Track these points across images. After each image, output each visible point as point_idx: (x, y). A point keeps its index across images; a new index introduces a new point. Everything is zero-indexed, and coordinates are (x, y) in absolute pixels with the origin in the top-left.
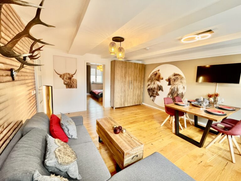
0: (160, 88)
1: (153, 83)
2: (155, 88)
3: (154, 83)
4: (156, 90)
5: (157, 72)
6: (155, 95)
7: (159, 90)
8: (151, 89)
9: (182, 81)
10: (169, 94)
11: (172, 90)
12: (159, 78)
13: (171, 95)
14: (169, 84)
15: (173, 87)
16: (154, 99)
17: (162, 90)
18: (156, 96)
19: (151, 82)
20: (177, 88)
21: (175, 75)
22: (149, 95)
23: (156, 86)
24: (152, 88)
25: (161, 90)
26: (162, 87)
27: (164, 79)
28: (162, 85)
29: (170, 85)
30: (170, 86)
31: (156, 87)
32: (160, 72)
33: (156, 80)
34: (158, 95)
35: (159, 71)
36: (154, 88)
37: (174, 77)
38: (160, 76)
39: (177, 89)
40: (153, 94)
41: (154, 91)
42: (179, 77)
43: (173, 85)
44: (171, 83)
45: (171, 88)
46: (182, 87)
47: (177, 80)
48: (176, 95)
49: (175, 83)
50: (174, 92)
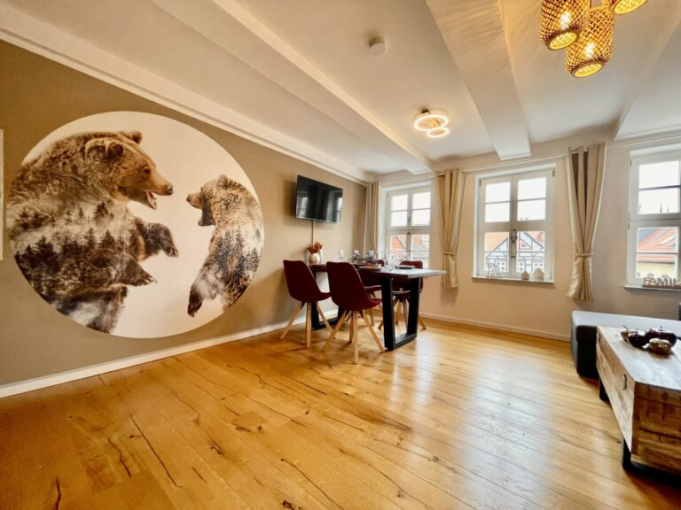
0: (156, 240)
1: (90, 211)
2: (108, 241)
3: (101, 211)
4: (127, 256)
5: (125, 145)
6: (116, 286)
7: (150, 250)
8: (72, 249)
9: (251, 210)
10: (207, 265)
11: (220, 245)
12: (142, 184)
13: (216, 266)
14: (206, 220)
15: (223, 234)
16: (113, 313)
17: (171, 250)
18: (124, 293)
19: (63, 197)
20: (238, 235)
21: (227, 184)
22: (49, 298)
23: (118, 227)
24: (83, 242)
25: (162, 253)
26: (167, 233)
27: (180, 195)
28: (165, 223)
29: (209, 224)
30: (211, 228)
31: (126, 236)
32: (142, 145)
33: (123, 190)
34: (143, 279)
35: (137, 139)
36: (98, 237)
37: (222, 194)
38: (148, 171)
39: (238, 239)
40: (100, 282)
41: (102, 262)
42: (240, 195)
43: (221, 224)
44: (214, 216)
45: (217, 236)
46: (252, 233)
47: (234, 204)
48: (236, 262)
49: (228, 217)
50: (227, 252)
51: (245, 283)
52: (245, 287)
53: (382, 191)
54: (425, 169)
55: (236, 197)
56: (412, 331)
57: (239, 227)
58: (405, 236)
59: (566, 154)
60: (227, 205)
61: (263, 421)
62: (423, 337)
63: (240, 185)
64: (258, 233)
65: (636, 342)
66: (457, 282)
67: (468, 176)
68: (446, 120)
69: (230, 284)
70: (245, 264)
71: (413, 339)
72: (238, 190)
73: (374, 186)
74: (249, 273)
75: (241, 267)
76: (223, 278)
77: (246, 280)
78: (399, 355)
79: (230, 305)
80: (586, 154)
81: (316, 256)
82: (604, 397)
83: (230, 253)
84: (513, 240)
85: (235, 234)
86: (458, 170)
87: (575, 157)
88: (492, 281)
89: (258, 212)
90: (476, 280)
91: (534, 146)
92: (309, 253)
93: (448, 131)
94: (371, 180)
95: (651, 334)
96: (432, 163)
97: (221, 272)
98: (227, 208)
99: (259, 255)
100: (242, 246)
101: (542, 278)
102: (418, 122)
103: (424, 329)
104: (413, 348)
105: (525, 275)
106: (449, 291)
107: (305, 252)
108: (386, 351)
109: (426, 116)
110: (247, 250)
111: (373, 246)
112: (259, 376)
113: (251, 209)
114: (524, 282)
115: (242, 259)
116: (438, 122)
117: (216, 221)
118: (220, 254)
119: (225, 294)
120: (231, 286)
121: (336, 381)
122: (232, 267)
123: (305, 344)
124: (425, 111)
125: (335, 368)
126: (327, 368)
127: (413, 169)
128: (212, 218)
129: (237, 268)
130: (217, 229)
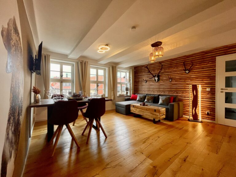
45: (13, 85)
46: (21, 80)
48: (18, 110)
55: (18, 45)
72: (19, 38)
74: (21, 118)
76: (14, 131)
83: (16, 102)
97: (13, 125)
99: (22, 100)
110: (20, 97)
122: (17, 116)
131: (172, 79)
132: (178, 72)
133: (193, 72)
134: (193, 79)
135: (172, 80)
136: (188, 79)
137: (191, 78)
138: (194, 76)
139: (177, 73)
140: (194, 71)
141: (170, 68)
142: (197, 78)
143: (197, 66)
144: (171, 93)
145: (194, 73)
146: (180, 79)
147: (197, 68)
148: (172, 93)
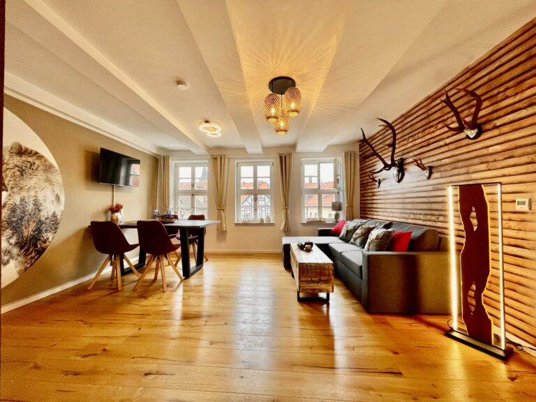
11: (14, 211)
15: (17, 200)
20: (35, 201)
21: (22, 152)
39: (35, 204)
43: (15, 190)
44: (6, 182)
45: (10, 202)
46: (51, 197)
47: (30, 171)
48: (33, 226)
49: (23, 183)
50: (23, 217)
51: (44, 245)
52: (44, 249)
53: (172, 163)
54: (204, 152)
55: (32, 164)
56: (200, 262)
57: (36, 192)
58: (190, 197)
59: (278, 156)
60: (22, 172)
61: (106, 345)
62: (207, 266)
63: (36, 153)
64: (58, 198)
65: (301, 247)
66: (226, 227)
67: (231, 160)
68: (219, 129)
69: (26, 248)
70: (44, 227)
71: (200, 268)
72: (35, 158)
73: (165, 159)
74: (50, 236)
75: (38, 230)
76: (16, 243)
77: (45, 242)
78: (193, 280)
79: (26, 269)
80: (285, 157)
81: (117, 215)
82: (293, 276)
83: (26, 218)
84: (256, 200)
85: (31, 199)
86: (225, 156)
87: (281, 158)
88: (245, 224)
89: (57, 178)
90: (237, 225)
91: (264, 148)
92: (110, 213)
93: (220, 135)
94: (162, 154)
95: (306, 244)
96: (209, 149)
97: (15, 238)
98: (22, 175)
99: (59, 217)
100: (39, 210)
101: (269, 221)
102: (202, 127)
103: (207, 260)
104: (202, 274)
105: (262, 220)
106: (221, 233)
107: (106, 212)
108: (185, 279)
109: (207, 125)
110: (45, 213)
111: (165, 204)
112: (82, 321)
113: (49, 175)
114: (261, 224)
115: (40, 222)
116: (215, 129)
117: (9, 188)
118: (14, 219)
119: (20, 259)
120: (27, 250)
121: (155, 306)
122: (28, 231)
123: (117, 288)
124: (207, 122)
125: (150, 298)
126: (143, 300)
127: (195, 151)
128: (4, 185)
129: (34, 232)
130: (10, 195)
131: (431, 168)
132: (448, 141)
133: (495, 127)
134: (495, 161)
135: (431, 173)
136: (477, 161)
137: (489, 158)
138: (499, 148)
139: (446, 145)
140: (498, 123)
141: (427, 131)
142: (509, 153)
143: (507, 97)
144: (430, 220)
145: (496, 132)
146: (453, 166)
147: (510, 109)
148: (433, 218)
